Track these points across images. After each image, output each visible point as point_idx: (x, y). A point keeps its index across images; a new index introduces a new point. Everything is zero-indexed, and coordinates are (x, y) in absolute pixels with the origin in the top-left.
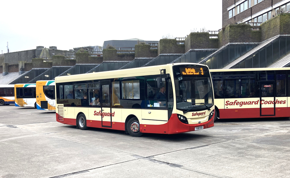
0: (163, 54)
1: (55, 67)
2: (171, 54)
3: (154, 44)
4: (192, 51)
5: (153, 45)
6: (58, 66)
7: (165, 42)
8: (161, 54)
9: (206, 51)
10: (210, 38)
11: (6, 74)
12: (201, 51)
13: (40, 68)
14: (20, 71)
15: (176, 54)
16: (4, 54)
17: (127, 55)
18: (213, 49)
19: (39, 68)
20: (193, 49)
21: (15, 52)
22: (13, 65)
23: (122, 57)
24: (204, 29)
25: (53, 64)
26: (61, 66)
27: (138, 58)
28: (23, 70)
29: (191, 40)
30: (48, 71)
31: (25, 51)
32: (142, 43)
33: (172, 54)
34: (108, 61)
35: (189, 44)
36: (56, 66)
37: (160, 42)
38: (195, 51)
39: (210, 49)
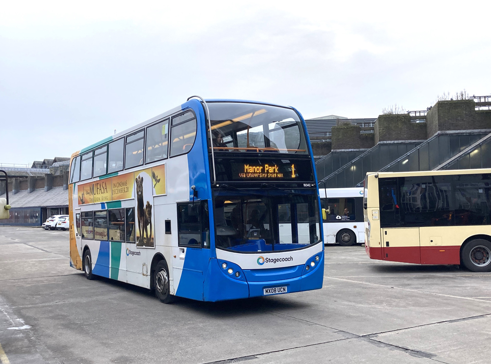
0: (385, 142)
2: (400, 141)
3: (367, 123)
4: (442, 135)
5: (364, 126)
7: (388, 120)
8: (382, 142)
9: (470, 134)
10: (477, 109)
12: (460, 134)
15: (409, 141)
17: (317, 146)
18: (483, 130)
20: (443, 132)
24: (464, 93)
29: (438, 115)
32: (345, 122)
33: (403, 141)
35: (436, 122)
37: (380, 121)
38: (447, 134)
39: (476, 131)
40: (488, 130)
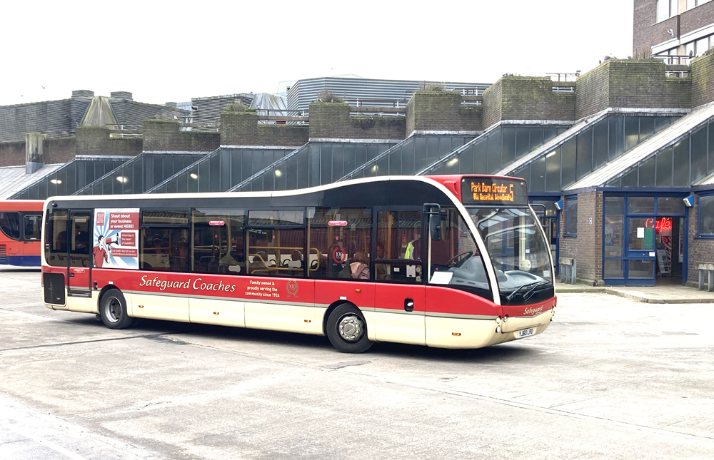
0: (511, 121)
3: (470, 89)
4: (615, 114)
5: (466, 93)
6: (159, 152)
8: (506, 122)
9: (656, 116)
12: (641, 115)
13: (100, 156)
14: (29, 163)
17: (383, 123)
18: (675, 110)
19: (97, 156)
20: (616, 109)
21: (5, 107)
23: (365, 127)
25: (145, 145)
26: (169, 152)
27: (424, 132)
28: (39, 161)
29: (610, 82)
30: (130, 165)
32: (436, 86)
34: (324, 140)
35: (603, 93)
37: (504, 86)
38: (622, 113)
39: (666, 110)
40: (682, 111)
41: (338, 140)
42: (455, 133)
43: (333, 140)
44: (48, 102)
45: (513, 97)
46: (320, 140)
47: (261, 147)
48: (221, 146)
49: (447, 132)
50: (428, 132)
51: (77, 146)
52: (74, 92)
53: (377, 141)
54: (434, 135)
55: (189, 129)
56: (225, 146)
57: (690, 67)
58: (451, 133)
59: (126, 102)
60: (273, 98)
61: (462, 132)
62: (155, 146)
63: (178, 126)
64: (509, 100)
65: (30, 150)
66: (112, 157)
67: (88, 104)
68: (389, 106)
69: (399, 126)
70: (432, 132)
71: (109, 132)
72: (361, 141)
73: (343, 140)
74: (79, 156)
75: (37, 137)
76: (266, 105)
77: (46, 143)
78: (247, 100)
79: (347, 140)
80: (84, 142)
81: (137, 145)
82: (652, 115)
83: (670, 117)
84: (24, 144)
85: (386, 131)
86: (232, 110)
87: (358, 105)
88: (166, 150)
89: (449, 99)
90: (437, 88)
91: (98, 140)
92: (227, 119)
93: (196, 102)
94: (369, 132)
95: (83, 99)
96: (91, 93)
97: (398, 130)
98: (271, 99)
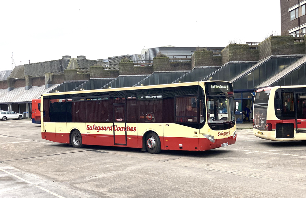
0: (233, 62)
1: (92, 79)
6: (96, 79)
7: (234, 48)
8: (231, 62)
9: (291, 57)
10: (295, 42)
11: (30, 88)
12: (285, 57)
13: (74, 81)
14: (47, 85)
15: (248, 61)
16: (25, 65)
17: (182, 64)
18: (298, 55)
19: (72, 81)
20: (275, 56)
21: (37, 63)
22: (38, 78)
23: (175, 66)
25: (90, 76)
26: (100, 78)
27: (199, 67)
28: (51, 83)
29: (272, 45)
30: (85, 84)
31: (49, 61)
33: (244, 62)
34: (159, 71)
35: (269, 48)
36: (94, 79)
37: (229, 48)
38: (277, 57)
39: (294, 55)
40: (301, 55)
41: (165, 71)
42: (211, 67)
43: (163, 71)
44: (53, 61)
45: (233, 52)
46: (158, 72)
47: (135, 75)
48: (120, 75)
49: (208, 67)
50: (200, 67)
51: (65, 77)
52: (63, 56)
53: (180, 71)
54: (203, 68)
55: (107, 69)
56: (121, 75)
57: (304, 38)
58: (209, 67)
59: (83, 59)
60: (140, 56)
61: (213, 67)
62: (95, 76)
63: (103, 68)
64: (232, 54)
65: (47, 79)
66: (78, 81)
67: (69, 61)
68: (184, 58)
69: (188, 65)
70: (202, 67)
71: (77, 71)
72: (174, 71)
73: (167, 71)
74: (66, 81)
75: (49, 74)
76: (137, 59)
77: (53, 77)
78: (129, 57)
79: (169, 71)
80: (67, 75)
81: (88, 76)
82: (289, 57)
83: (297, 58)
84: (44, 77)
85: (183, 67)
86: (124, 61)
87: (172, 58)
88: (99, 78)
89: (208, 54)
90: (203, 49)
91: (73, 74)
92: (122, 65)
93: (110, 59)
94: (177, 68)
95: (66, 59)
96: (70, 57)
97: (189, 66)
98: (139, 57)
